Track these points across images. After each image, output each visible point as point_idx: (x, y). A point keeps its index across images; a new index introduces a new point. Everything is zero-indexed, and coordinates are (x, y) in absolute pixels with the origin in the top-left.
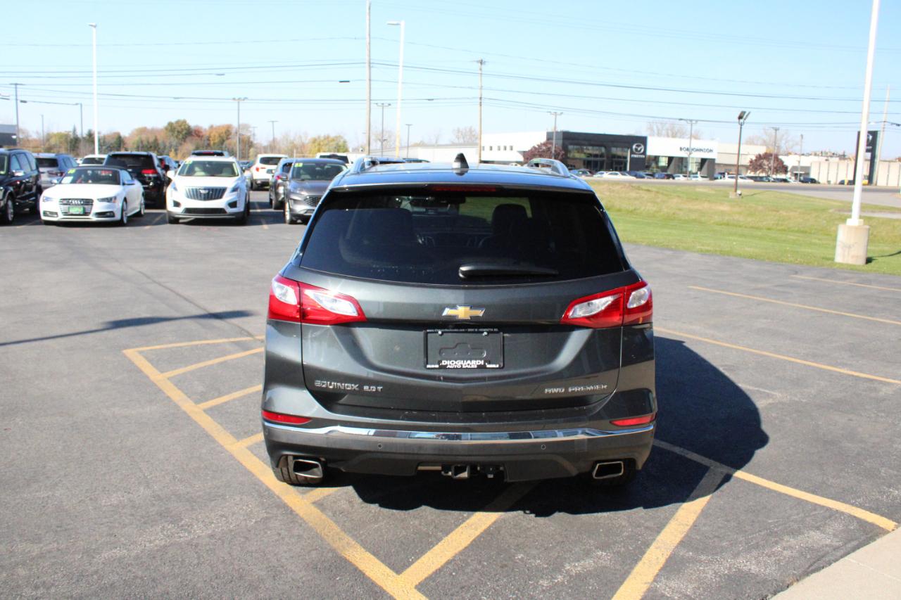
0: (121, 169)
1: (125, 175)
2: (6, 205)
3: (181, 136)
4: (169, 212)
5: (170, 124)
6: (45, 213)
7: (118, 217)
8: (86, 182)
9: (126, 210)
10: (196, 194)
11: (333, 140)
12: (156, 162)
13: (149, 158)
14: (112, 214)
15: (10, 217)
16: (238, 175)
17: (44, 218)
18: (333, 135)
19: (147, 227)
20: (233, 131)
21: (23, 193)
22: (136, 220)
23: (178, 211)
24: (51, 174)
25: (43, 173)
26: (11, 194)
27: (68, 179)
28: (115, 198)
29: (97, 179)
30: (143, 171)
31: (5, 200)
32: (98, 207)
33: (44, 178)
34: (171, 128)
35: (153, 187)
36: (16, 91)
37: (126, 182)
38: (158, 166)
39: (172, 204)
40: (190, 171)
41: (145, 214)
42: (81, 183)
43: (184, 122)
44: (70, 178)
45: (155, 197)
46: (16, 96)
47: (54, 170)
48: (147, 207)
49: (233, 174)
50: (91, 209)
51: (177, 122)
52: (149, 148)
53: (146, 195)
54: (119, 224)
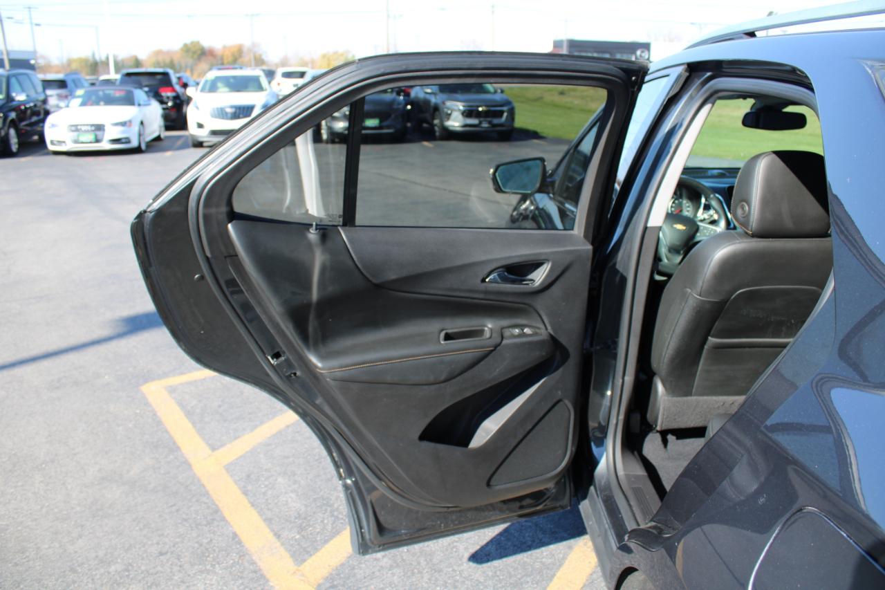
0: (136, 88)
1: (140, 94)
2: (7, 135)
3: (196, 56)
4: (192, 136)
5: (185, 45)
6: (52, 143)
7: (134, 144)
8: (97, 103)
9: (144, 134)
10: (221, 114)
11: (342, 55)
12: (174, 80)
13: (165, 75)
14: (128, 141)
15: (14, 148)
16: (266, 90)
17: (51, 147)
18: (341, 51)
19: (169, 154)
20: (245, 50)
21: (30, 118)
22: (155, 144)
23: (202, 134)
24: (60, 97)
25: (51, 96)
26: (12, 121)
27: (75, 102)
28: (130, 121)
29: (110, 101)
30: (160, 90)
31: (6, 128)
32: (112, 133)
33: (52, 101)
34: (187, 49)
35: (173, 107)
36: (30, 14)
37: (141, 103)
38: (177, 84)
39: (196, 125)
40: (213, 87)
41: (167, 137)
42: (92, 105)
43: (198, 43)
44: (79, 101)
45: (175, 119)
46: (31, 18)
47: (62, 92)
48: (168, 128)
49: (260, 88)
50: (103, 135)
51: (192, 43)
52: (165, 66)
53: (166, 117)
54: (137, 150)
